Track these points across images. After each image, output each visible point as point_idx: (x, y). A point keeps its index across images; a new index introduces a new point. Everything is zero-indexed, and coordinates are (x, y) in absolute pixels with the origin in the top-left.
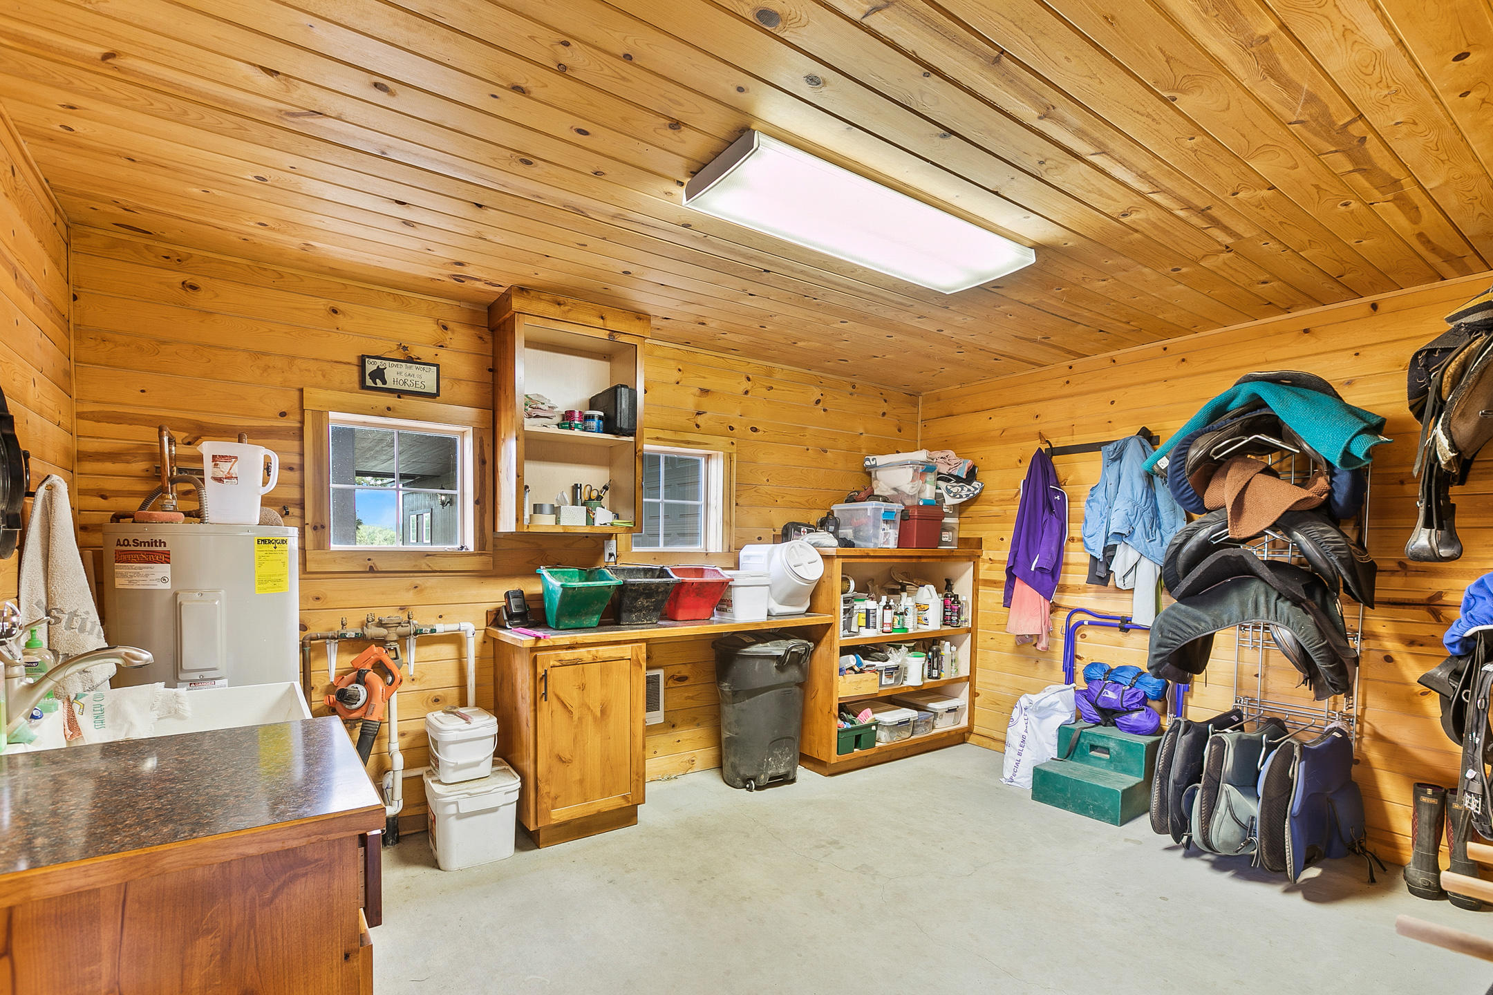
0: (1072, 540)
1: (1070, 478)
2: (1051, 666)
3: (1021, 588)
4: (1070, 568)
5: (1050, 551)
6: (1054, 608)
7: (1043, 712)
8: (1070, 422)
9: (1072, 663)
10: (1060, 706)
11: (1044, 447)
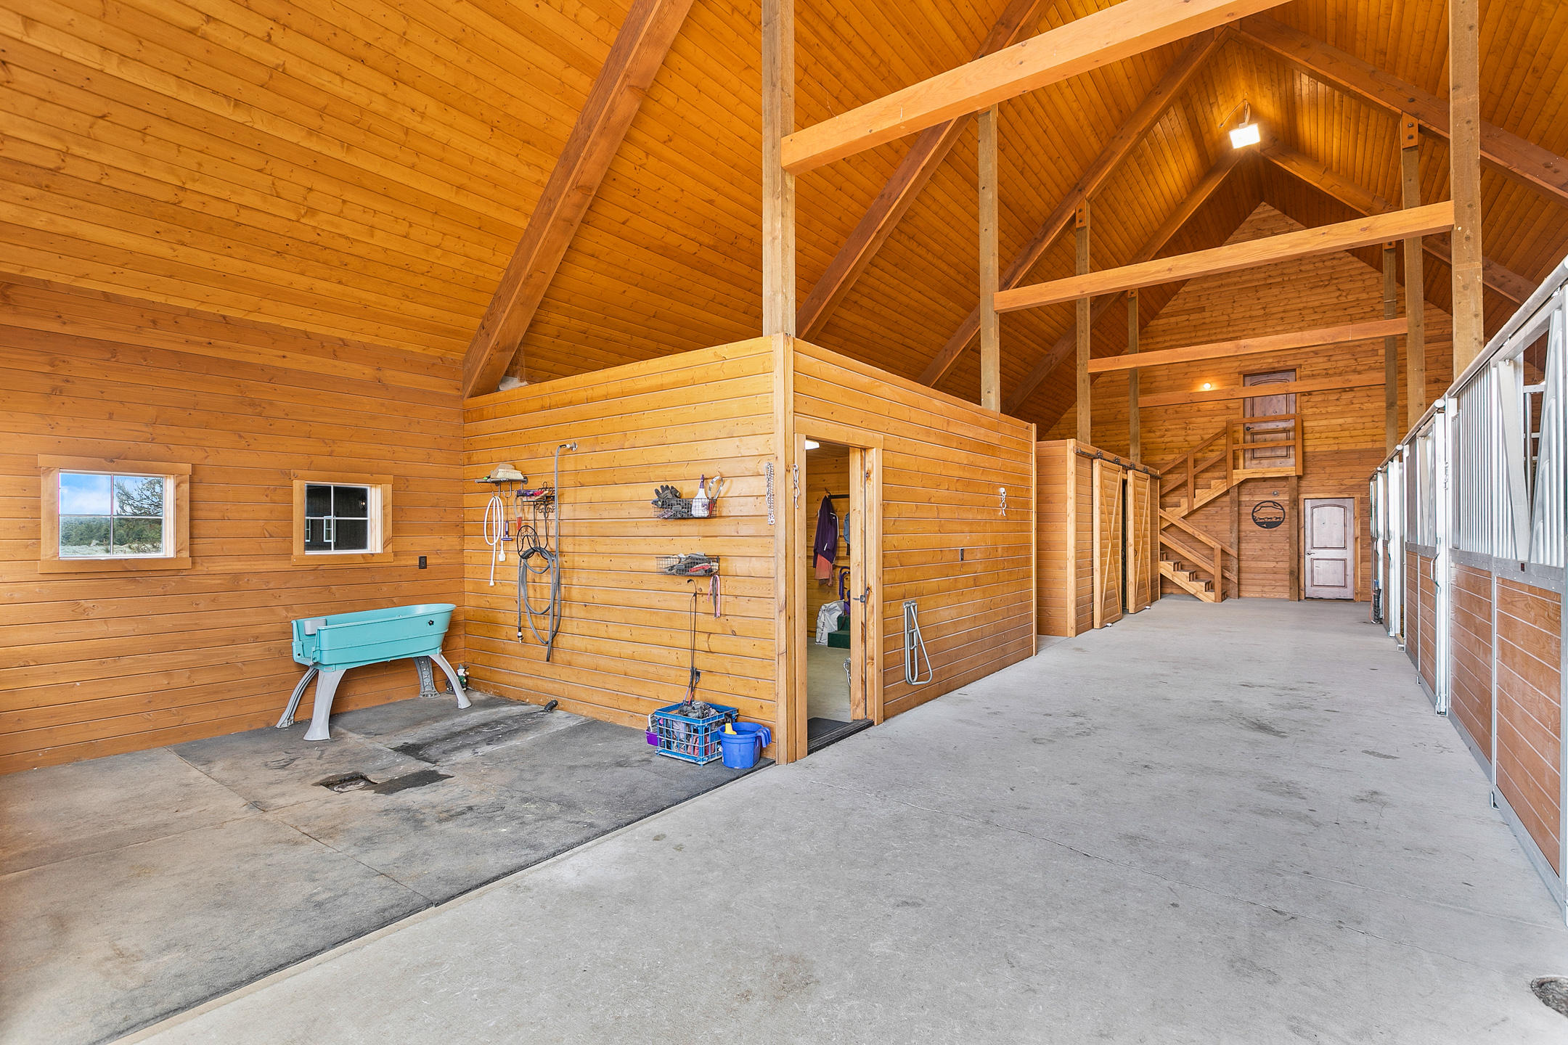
0: (840, 536)
1: (839, 509)
2: (835, 594)
3: (821, 559)
4: (841, 549)
5: (831, 542)
6: (835, 567)
7: (830, 611)
8: (837, 485)
9: (843, 590)
10: (838, 608)
11: (827, 495)
